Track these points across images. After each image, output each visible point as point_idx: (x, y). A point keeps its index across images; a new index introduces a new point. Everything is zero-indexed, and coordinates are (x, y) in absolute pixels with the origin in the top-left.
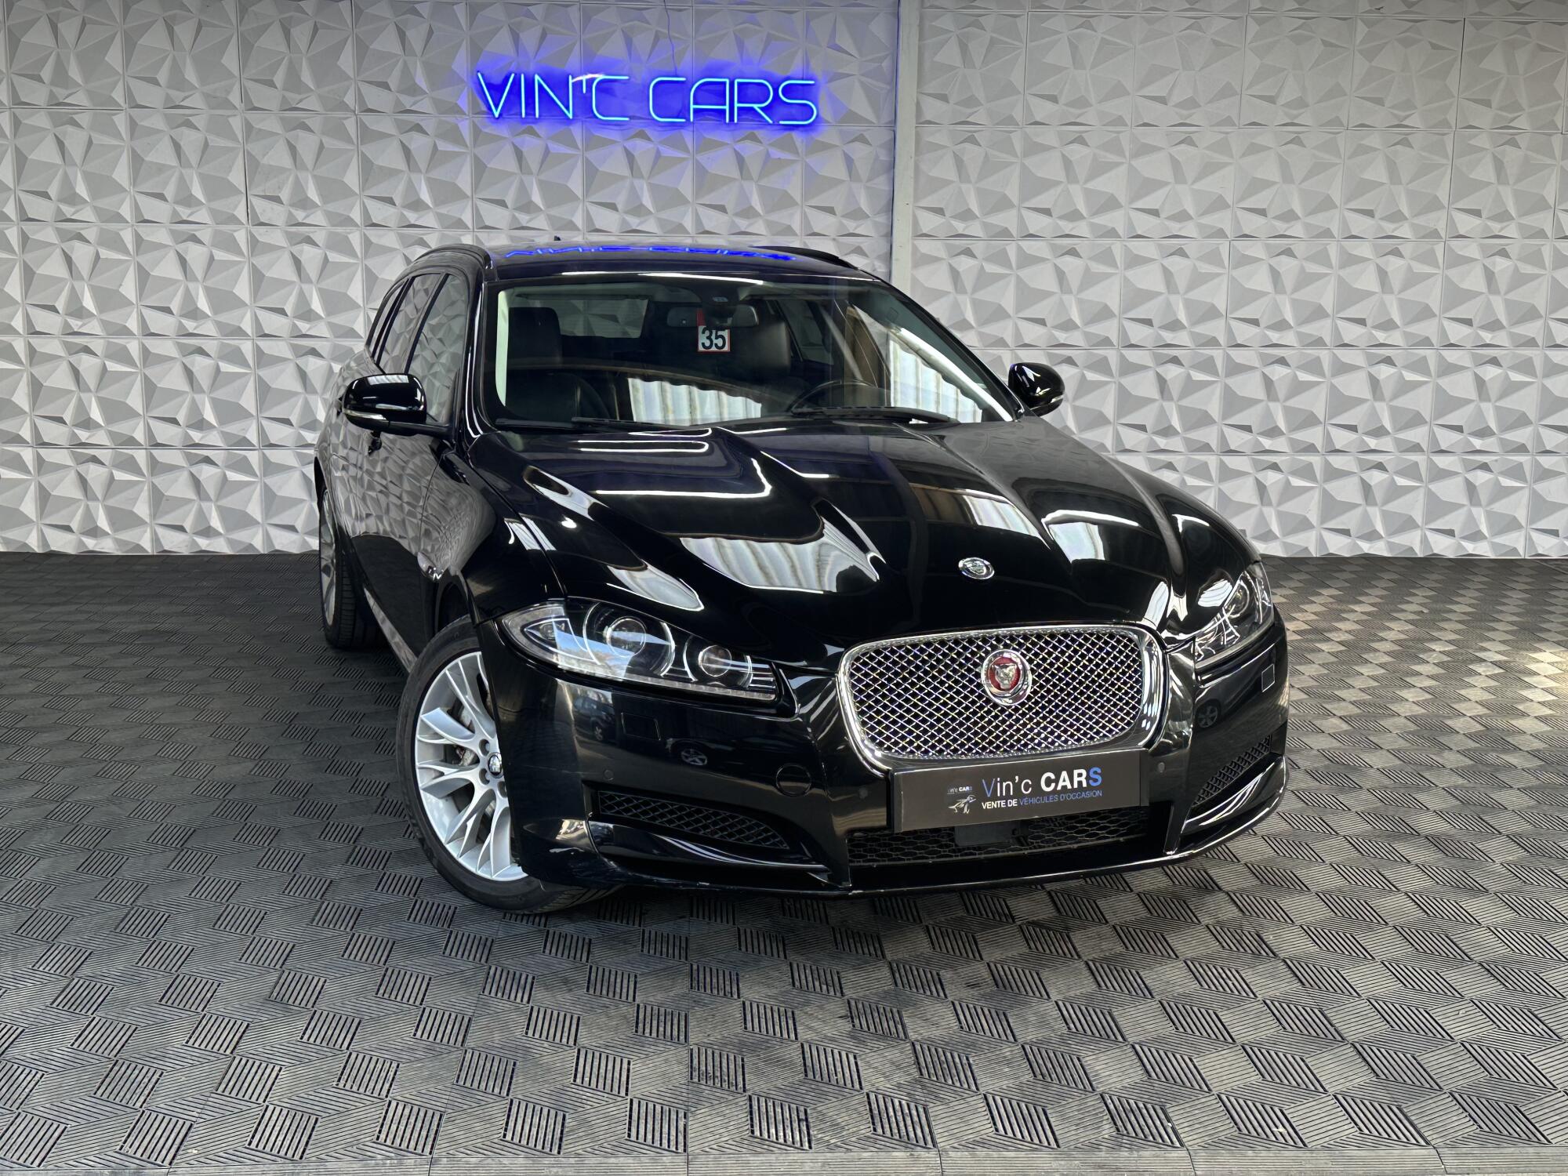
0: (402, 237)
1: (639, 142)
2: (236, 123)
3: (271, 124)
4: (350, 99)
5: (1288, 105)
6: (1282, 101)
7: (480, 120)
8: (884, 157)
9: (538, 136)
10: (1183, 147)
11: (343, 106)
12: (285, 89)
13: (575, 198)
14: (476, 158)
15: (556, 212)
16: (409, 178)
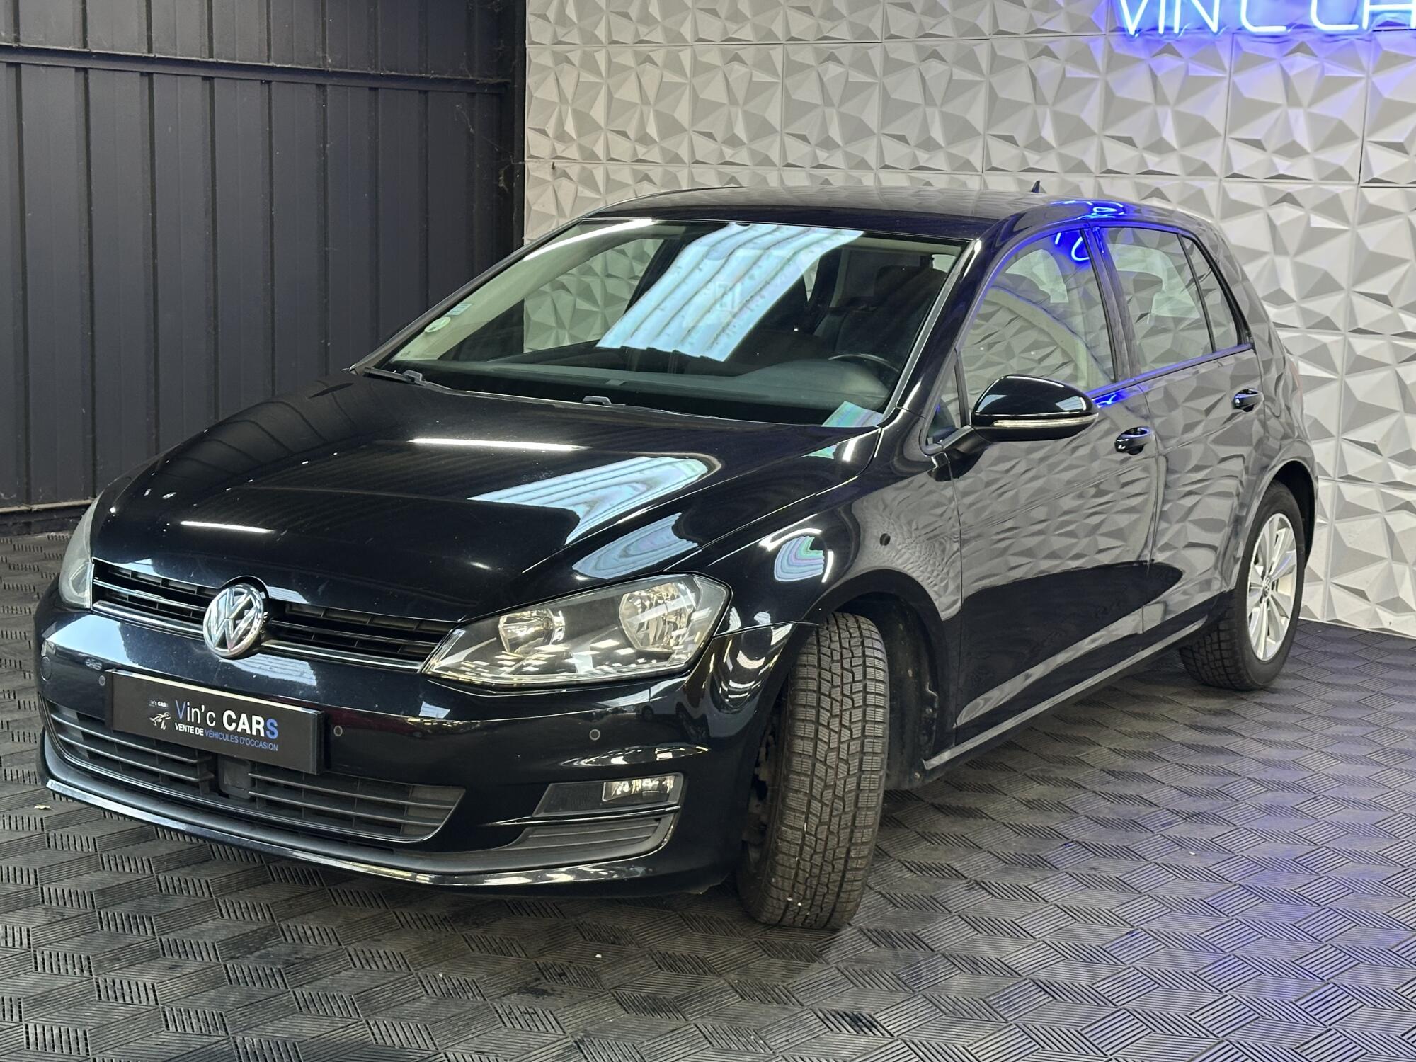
1: (1299, 57)
2: (876, 54)
3: (905, 52)
4: (984, 23)
7: (1115, 38)
9: (1180, 56)
11: (975, 31)
12: (922, 13)
13: (1217, 135)
14: (1107, 84)
15: (1191, 152)
16: (1035, 112)
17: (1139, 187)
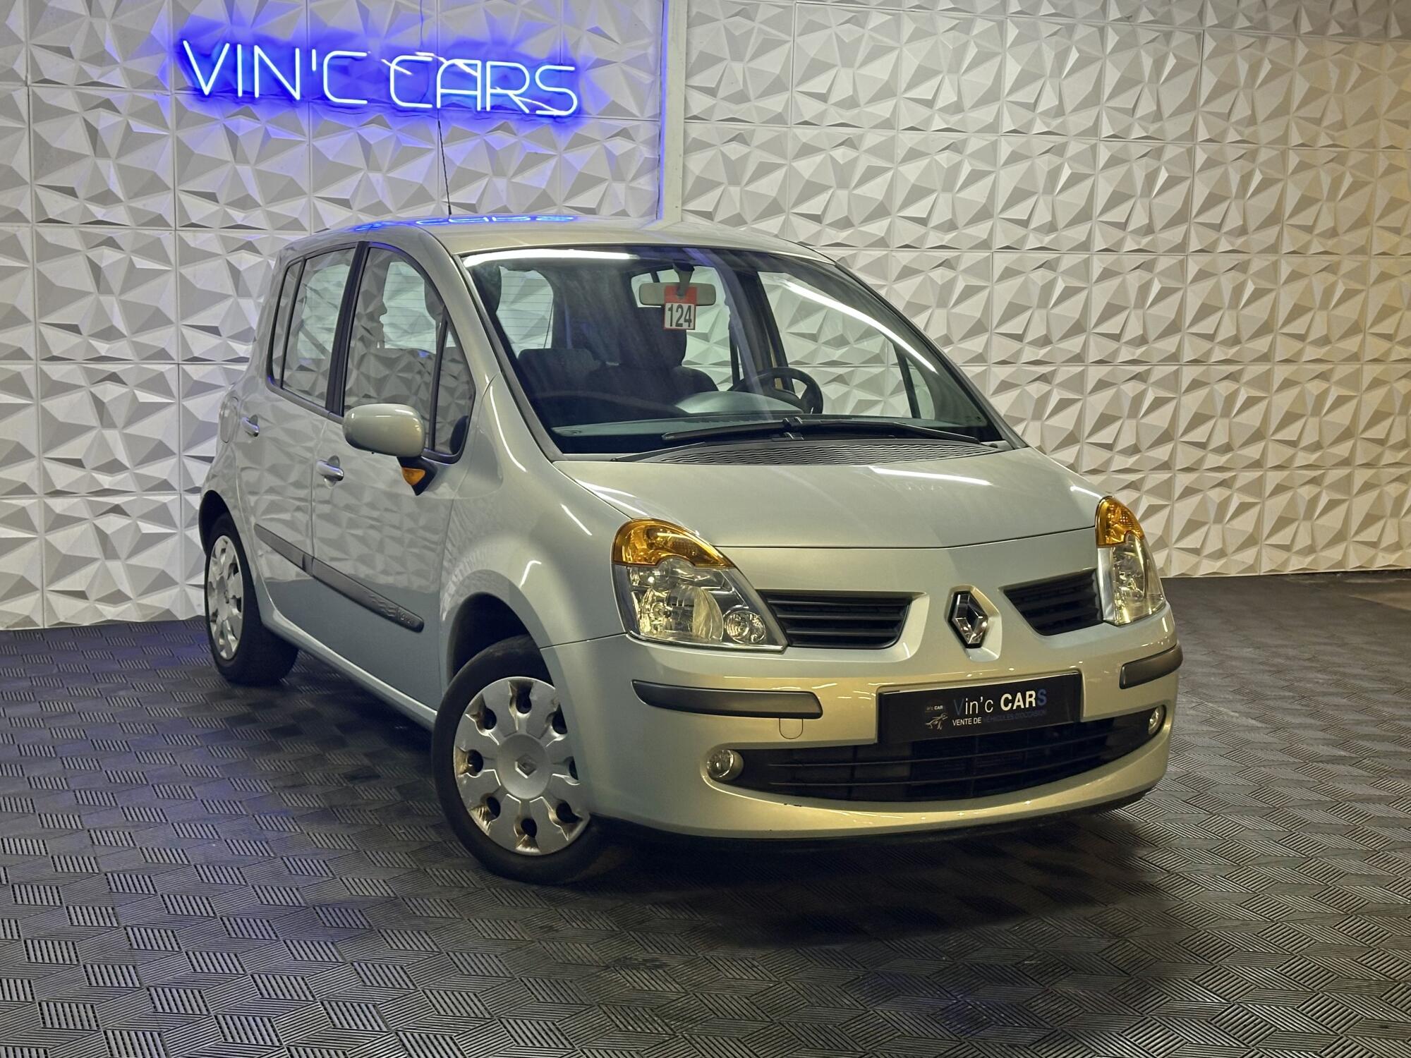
0: (85, 236)
4: (21, 67)
5: (1045, 113)
6: (1040, 109)
7: (184, 98)
8: (646, 153)
9: (257, 118)
10: (947, 153)
11: (11, 75)
14: (179, 142)
15: (276, 209)
16: (95, 164)
17: (224, 240)
